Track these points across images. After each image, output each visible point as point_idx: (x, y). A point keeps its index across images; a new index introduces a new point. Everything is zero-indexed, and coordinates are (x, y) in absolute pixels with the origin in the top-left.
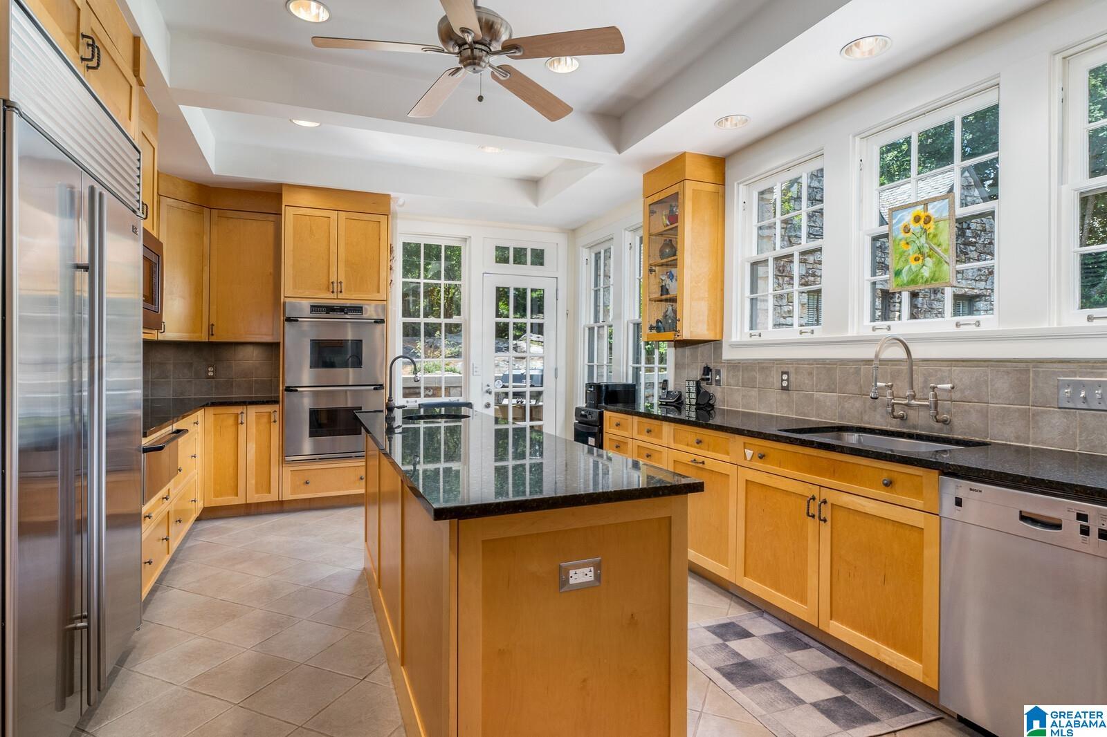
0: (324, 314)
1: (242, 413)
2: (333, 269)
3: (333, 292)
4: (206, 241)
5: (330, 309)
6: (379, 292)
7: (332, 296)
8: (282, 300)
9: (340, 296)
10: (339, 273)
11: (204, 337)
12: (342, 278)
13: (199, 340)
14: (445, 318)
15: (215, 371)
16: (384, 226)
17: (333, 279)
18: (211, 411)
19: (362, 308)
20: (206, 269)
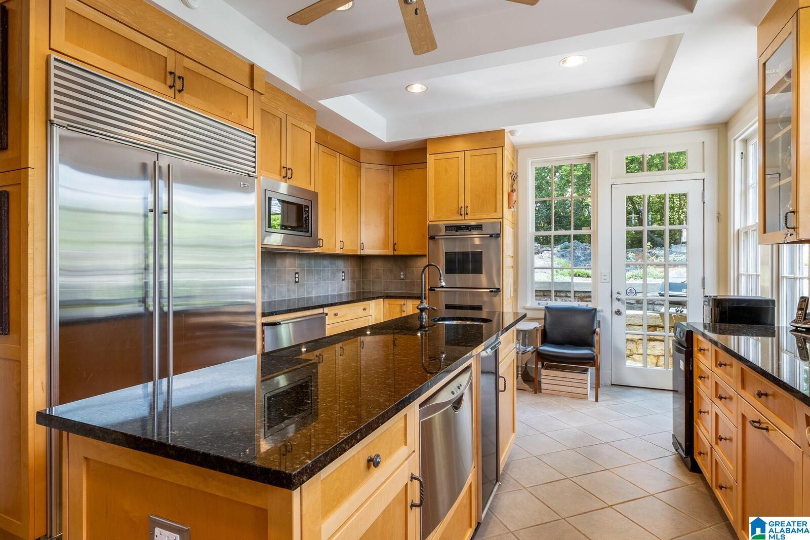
0: (454, 233)
1: (404, 304)
2: (461, 197)
3: (461, 215)
4: (391, 188)
5: (458, 228)
6: (496, 212)
7: (460, 218)
8: (428, 224)
9: (467, 217)
10: (466, 200)
11: (390, 252)
12: (468, 203)
13: (388, 254)
14: (574, 229)
15: (405, 275)
16: (499, 157)
17: (462, 204)
18: (387, 301)
19: (482, 225)
20: (391, 207)
